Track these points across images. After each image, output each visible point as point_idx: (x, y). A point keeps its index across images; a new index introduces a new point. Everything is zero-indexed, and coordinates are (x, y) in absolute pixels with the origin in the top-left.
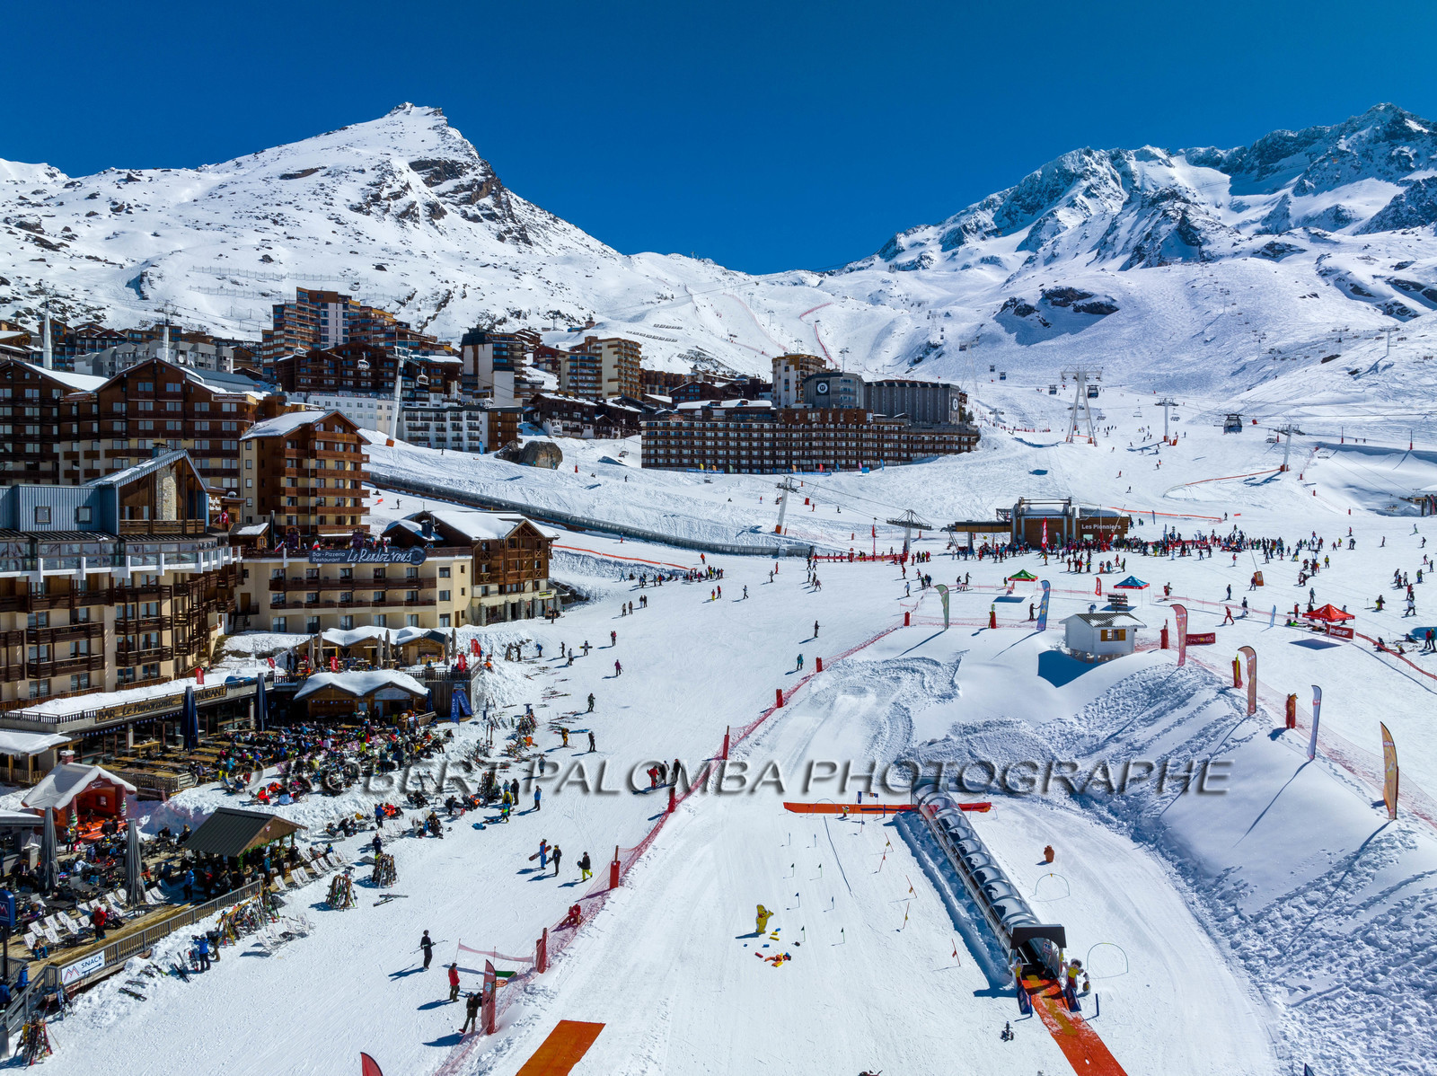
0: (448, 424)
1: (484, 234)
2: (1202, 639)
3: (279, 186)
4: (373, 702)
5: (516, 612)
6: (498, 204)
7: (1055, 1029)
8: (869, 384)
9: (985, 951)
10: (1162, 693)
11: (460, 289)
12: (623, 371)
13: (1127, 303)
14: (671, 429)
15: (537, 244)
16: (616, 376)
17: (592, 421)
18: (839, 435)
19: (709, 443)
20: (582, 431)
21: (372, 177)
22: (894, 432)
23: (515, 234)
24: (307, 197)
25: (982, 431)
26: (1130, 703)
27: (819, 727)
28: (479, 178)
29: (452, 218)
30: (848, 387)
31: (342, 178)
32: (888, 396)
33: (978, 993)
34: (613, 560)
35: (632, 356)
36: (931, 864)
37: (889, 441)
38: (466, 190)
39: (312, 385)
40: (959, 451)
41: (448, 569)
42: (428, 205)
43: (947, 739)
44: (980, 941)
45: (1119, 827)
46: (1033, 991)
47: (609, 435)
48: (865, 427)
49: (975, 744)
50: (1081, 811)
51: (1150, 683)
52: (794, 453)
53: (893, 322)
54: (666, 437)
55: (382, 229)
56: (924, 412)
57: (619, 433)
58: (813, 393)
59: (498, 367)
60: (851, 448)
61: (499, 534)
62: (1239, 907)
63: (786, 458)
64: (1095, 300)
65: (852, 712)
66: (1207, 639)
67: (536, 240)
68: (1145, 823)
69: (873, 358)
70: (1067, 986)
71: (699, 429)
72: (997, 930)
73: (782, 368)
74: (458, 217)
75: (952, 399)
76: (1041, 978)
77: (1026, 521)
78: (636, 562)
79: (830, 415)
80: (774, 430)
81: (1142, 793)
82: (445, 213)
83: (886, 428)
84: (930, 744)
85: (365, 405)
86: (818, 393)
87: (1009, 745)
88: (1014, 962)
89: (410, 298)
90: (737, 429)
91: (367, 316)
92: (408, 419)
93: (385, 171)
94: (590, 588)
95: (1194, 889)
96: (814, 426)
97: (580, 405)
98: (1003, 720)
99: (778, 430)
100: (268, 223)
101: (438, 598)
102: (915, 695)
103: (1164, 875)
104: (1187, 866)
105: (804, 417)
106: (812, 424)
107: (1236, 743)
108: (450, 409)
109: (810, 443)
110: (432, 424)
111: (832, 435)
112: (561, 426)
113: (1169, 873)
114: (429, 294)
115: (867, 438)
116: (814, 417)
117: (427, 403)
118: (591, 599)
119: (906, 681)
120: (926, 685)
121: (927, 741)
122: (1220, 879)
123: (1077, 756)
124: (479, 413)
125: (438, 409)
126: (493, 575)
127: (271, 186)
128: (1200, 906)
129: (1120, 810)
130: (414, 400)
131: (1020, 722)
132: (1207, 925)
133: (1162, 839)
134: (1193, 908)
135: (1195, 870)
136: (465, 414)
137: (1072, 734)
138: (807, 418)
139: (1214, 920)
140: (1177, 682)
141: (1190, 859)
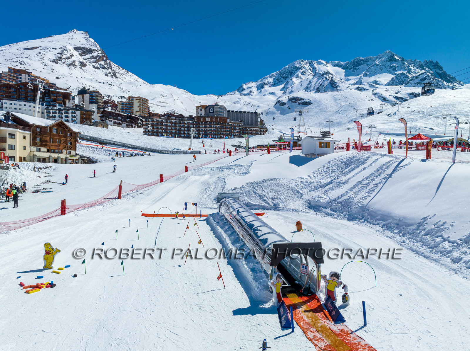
0: (64, 115)
1: (100, 74)
3: (23, 52)
5: (55, 161)
6: (106, 64)
8: (229, 111)
9: (250, 276)
10: (352, 162)
11: (87, 87)
12: (141, 109)
13: (315, 102)
14: (154, 122)
15: (120, 78)
16: (139, 110)
17: (125, 121)
18: (217, 127)
19: (169, 128)
20: (121, 124)
21: (59, 51)
23: (112, 74)
24: (34, 56)
25: (268, 128)
26: (335, 169)
27: (177, 186)
28: (99, 55)
29: (89, 67)
30: (221, 110)
31: (48, 50)
32: (236, 116)
35: (145, 104)
36: (220, 230)
37: (235, 129)
38: (94, 58)
40: (260, 134)
41: (14, 135)
42: (80, 62)
43: (243, 187)
44: (246, 268)
45: (338, 216)
46: (295, 307)
47: (132, 126)
48: (227, 124)
49: (257, 188)
50: (315, 213)
51: (345, 160)
54: (153, 125)
55: (62, 69)
56: (248, 122)
57: (136, 126)
58: (208, 112)
59: (91, 102)
60: (222, 131)
61: (46, 124)
62: (445, 236)
64: (305, 101)
65: (196, 181)
68: (355, 211)
70: (327, 300)
71: (165, 122)
73: (200, 110)
74: (91, 67)
75: (258, 117)
76: (300, 295)
79: (214, 119)
80: (193, 124)
81: (350, 198)
82: (86, 65)
83: (234, 125)
84: (233, 190)
85: (27, 105)
87: (275, 188)
90: (180, 123)
92: (47, 112)
93: (64, 49)
94: (98, 158)
95: (401, 235)
96: (208, 123)
97: (121, 115)
98: (272, 178)
99: (195, 124)
100: (18, 64)
101: (7, 148)
102: (229, 175)
103: (375, 232)
104: (390, 224)
105: (204, 120)
106: (207, 122)
107: (402, 167)
108: (64, 109)
109: (207, 129)
110: (57, 115)
111: (215, 126)
112: (113, 122)
113: (378, 231)
114: (75, 87)
115: (228, 128)
116: (208, 119)
117: (56, 108)
118: (98, 162)
119: (226, 172)
120: (236, 172)
121: (233, 188)
122: (420, 225)
123: (310, 191)
124: (76, 111)
125: (59, 109)
126: (43, 143)
127: (20, 52)
128: (409, 242)
129: (338, 209)
130: (50, 106)
131: (281, 179)
132: (422, 252)
133: (368, 215)
134: (405, 245)
135: (398, 224)
136: (70, 111)
137: (307, 183)
138: (205, 120)
139: (427, 248)
140: (358, 157)
141: (392, 220)
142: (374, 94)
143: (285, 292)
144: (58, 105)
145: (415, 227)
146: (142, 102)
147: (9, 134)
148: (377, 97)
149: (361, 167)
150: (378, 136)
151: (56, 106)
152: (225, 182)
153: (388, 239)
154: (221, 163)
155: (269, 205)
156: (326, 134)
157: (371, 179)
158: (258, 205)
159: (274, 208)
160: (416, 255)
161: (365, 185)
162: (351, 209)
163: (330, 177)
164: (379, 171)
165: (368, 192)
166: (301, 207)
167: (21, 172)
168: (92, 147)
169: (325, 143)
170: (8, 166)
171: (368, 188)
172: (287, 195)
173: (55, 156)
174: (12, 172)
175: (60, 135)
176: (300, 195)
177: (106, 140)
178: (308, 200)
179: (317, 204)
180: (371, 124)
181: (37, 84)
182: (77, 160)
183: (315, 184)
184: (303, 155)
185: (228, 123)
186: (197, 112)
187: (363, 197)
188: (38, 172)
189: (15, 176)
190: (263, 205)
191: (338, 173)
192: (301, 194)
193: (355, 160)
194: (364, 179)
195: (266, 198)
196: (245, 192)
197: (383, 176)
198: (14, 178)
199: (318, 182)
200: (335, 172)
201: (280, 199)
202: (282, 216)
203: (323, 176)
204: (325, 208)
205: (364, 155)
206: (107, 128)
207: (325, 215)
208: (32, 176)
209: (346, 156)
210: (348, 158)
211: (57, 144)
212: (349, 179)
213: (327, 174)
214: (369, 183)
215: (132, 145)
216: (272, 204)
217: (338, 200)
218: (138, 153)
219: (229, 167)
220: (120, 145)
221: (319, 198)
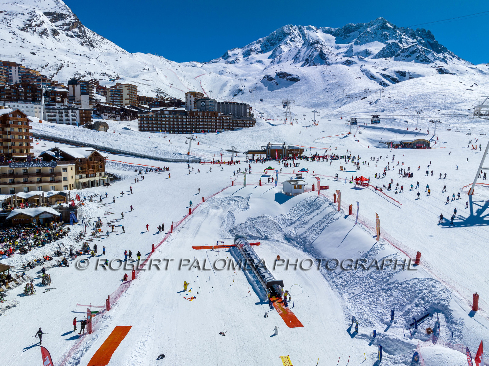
0: (64, 114)
1: (75, 43)
2: (325, 188)
4: (39, 219)
5: (93, 184)
6: (81, 31)
7: (280, 313)
8: (219, 103)
9: (259, 290)
10: (313, 205)
11: (66, 63)
12: (131, 96)
13: (303, 78)
14: (149, 117)
15: (97, 47)
16: (128, 98)
17: (120, 114)
18: (209, 120)
19: (163, 123)
20: (116, 118)
21: (27, 17)
22: (228, 120)
23: (87, 43)
25: (257, 120)
26: (303, 209)
27: (204, 220)
28: (72, 21)
29: (62, 35)
31: (14, 16)
33: (257, 304)
34: (129, 164)
38: (67, 25)
39: (6, 99)
40: (249, 126)
41: (66, 169)
42: (52, 30)
43: (246, 223)
44: (257, 287)
45: (300, 248)
46: (274, 301)
47: (126, 119)
48: (218, 118)
49: (255, 224)
50: (288, 243)
52: (194, 127)
53: (227, 81)
54: (148, 120)
55: (33, 38)
56: (238, 113)
57: (130, 119)
58: (200, 105)
59: (82, 93)
60: (213, 125)
61: (85, 156)
63: (191, 128)
64: (293, 77)
66: (326, 188)
67: (96, 46)
68: (307, 246)
69: (220, 94)
70: (284, 299)
71: (160, 117)
72: (262, 283)
73: (189, 96)
74: (65, 35)
75: (247, 109)
76: (276, 297)
77: (271, 150)
78: (136, 165)
79: (206, 113)
80: (186, 118)
81: (306, 237)
82: (59, 33)
83: (225, 118)
84: (240, 224)
85: (29, 107)
86: (201, 106)
87: (266, 224)
88: (268, 293)
89: (46, 66)
90: (173, 118)
91: (28, 72)
92: (47, 112)
93: (33, 15)
94: (120, 174)
96: (200, 117)
97: (115, 108)
98: (264, 215)
99: (188, 118)
101: (62, 180)
102: (235, 208)
105: (197, 114)
107: (334, 220)
108: (64, 108)
109: (199, 123)
110: (57, 114)
112: (108, 116)
114: (54, 64)
115: (219, 122)
116: (200, 114)
118: (121, 178)
119: (233, 204)
120: (239, 205)
123: (287, 226)
124: (76, 110)
125: (59, 109)
126: (83, 171)
128: (323, 271)
129: (300, 243)
130: (49, 105)
131: (269, 216)
132: (326, 276)
133: (312, 251)
136: (70, 111)
137: (285, 219)
140: (317, 201)
142: (363, 71)
143: (271, 296)
146: (130, 88)
147: (63, 169)
148: (365, 74)
152: (234, 217)
157: (319, 224)
158: (256, 237)
159: (266, 239)
161: (315, 229)
162: (306, 244)
164: (324, 219)
166: (281, 239)
172: (273, 229)
175: (94, 162)
176: (280, 229)
178: (285, 233)
179: (290, 237)
182: (106, 179)
184: (284, 193)
186: (186, 98)
190: (259, 236)
191: (304, 212)
192: (281, 229)
194: (316, 223)
195: (260, 232)
196: (248, 226)
197: (325, 224)
199: (291, 219)
200: (302, 211)
201: (269, 232)
202: (270, 246)
203: (295, 214)
204: (294, 240)
205: (321, 200)
207: (293, 246)
210: (312, 201)
212: (309, 220)
216: (264, 236)
217: (301, 236)
219: (234, 198)
221: (291, 233)
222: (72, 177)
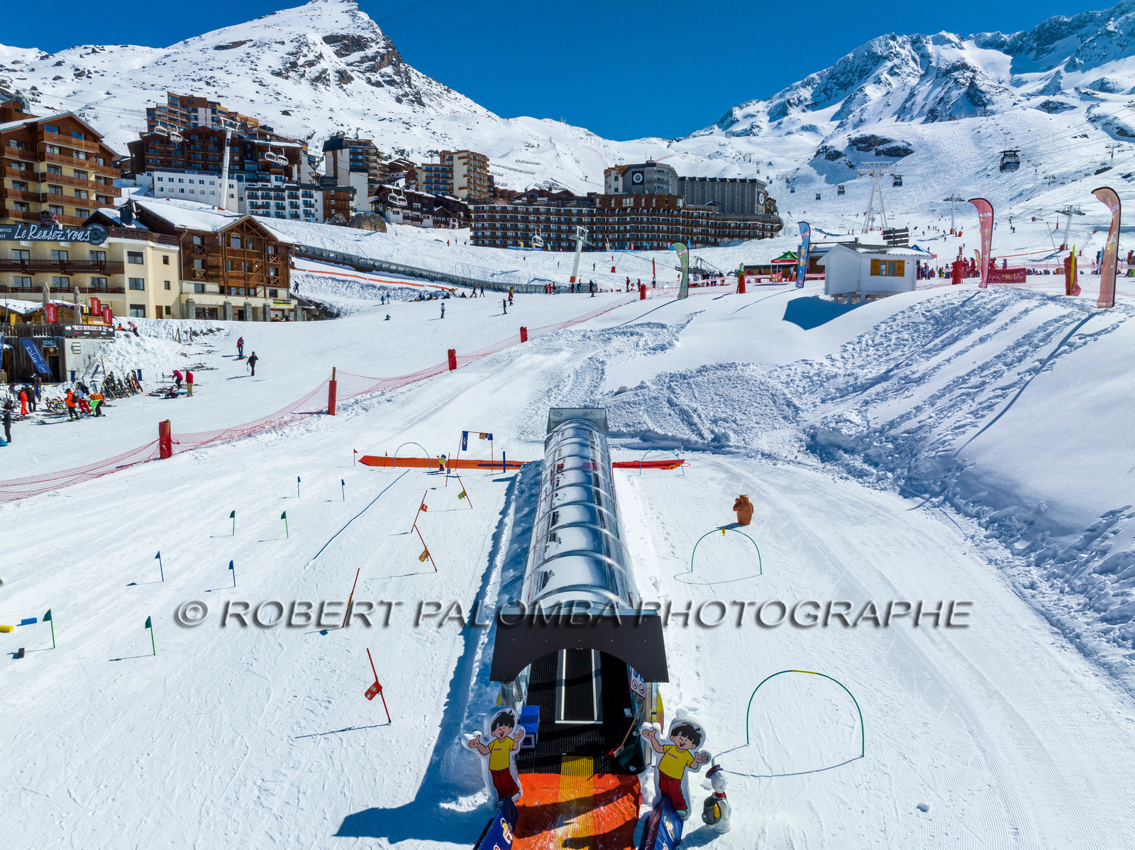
0: (287, 203)
1: (384, 99)
2: (1008, 277)
3: (213, 55)
5: (239, 314)
6: (398, 73)
8: (683, 179)
10: (956, 318)
11: (354, 131)
12: (472, 181)
13: (921, 146)
14: (497, 212)
15: (430, 106)
16: (465, 184)
17: (431, 212)
18: (651, 219)
19: (532, 226)
20: (421, 221)
21: (290, 47)
23: (411, 97)
24: (236, 64)
26: (906, 336)
28: (382, 51)
29: (359, 83)
30: (661, 177)
31: (265, 48)
35: (480, 167)
38: (370, 60)
41: (141, 255)
42: (338, 72)
43: (641, 387)
45: (879, 479)
46: (539, 819)
47: (447, 224)
48: (676, 213)
49: (678, 391)
50: (821, 465)
51: (937, 312)
52: (610, 237)
54: (492, 219)
55: (298, 91)
56: (733, 204)
57: (457, 224)
58: (630, 183)
59: (354, 169)
60: (663, 232)
61: (214, 227)
64: (893, 145)
67: (429, 103)
68: (925, 467)
71: (523, 212)
73: (613, 177)
74: (364, 83)
79: (643, 201)
80: (591, 215)
81: (920, 428)
82: (352, 79)
83: (695, 214)
84: (617, 393)
85: (206, 182)
86: (634, 183)
87: (727, 390)
89: (309, 138)
90: (558, 213)
92: (249, 197)
93: (302, 42)
94: (343, 305)
95: (1032, 559)
96: (628, 211)
97: (420, 196)
98: (724, 362)
99: (595, 215)
100: (202, 84)
101: (127, 285)
102: (620, 352)
103: (961, 541)
104: (1010, 520)
105: (619, 203)
106: (626, 208)
107: (1088, 339)
108: (288, 188)
109: (625, 227)
110: (272, 203)
111: (645, 219)
112: (401, 215)
113: (972, 537)
114: (324, 134)
115: (678, 223)
116: (628, 202)
117: (269, 184)
118: (342, 314)
119: (618, 342)
120: (641, 343)
121: (616, 390)
122: (1095, 533)
123: (823, 401)
124: (313, 192)
125: (277, 189)
126: (210, 273)
127: (207, 56)
128: (1050, 591)
129: (883, 457)
130: (257, 181)
131: (748, 365)
132: (1078, 631)
133: (957, 485)
134: (1033, 596)
135: (1031, 523)
136: (301, 192)
137: (819, 376)
138: (622, 204)
139: (1096, 620)
140: (976, 303)
141: (1016, 507)
144: (273, 177)
145: (1076, 540)
146: (472, 162)
147: (130, 254)
148: (1100, 127)
149: (978, 333)
150: (1090, 237)
151: (269, 181)
152: (603, 373)
153: (992, 568)
154: (614, 319)
155: (703, 438)
156: (896, 237)
157: (992, 370)
158: (673, 438)
159: (715, 447)
160: (1057, 637)
161: (971, 390)
162: (916, 460)
163: (887, 361)
164: (1021, 349)
165: (974, 413)
166: (787, 447)
167: (142, 343)
168: (333, 279)
169: (890, 262)
170: (111, 330)
171: (978, 399)
172: (757, 411)
173: (238, 301)
174: (120, 342)
175: (249, 253)
176: (791, 411)
177: (370, 259)
178: (812, 427)
179: (832, 439)
180: (1070, 204)
181: (221, 131)
182: (291, 310)
183: (841, 380)
184: (829, 298)
185: (679, 211)
186: (606, 182)
187: (956, 428)
188: (189, 342)
189: (125, 354)
190: (685, 437)
191: (913, 349)
192: (797, 409)
193: (966, 312)
194: (974, 370)
195: (696, 419)
196: (645, 400)
197: (1028, 363)
198: (121, 358)
199: (849, 375)
200: (905, 346)
201: (735, 422)
202: (727, 471)
203: (869, 358)
204: (851, 451)
205: (993, 296)
206: (384, 230)
207: (844, 475)
208: (167, 351)
209: (944, 299)
210: (947, 307)
211: (241, 273)
212: (934, 369)
213: (879, 353)
214: (984, 383)
215: (430, 272)
216: (709, 437)
217: (889, 429)
218: (436, 292)
219: (631, 330)
220: (404, 273)
221: (840, 421)
222: (168, 285)
